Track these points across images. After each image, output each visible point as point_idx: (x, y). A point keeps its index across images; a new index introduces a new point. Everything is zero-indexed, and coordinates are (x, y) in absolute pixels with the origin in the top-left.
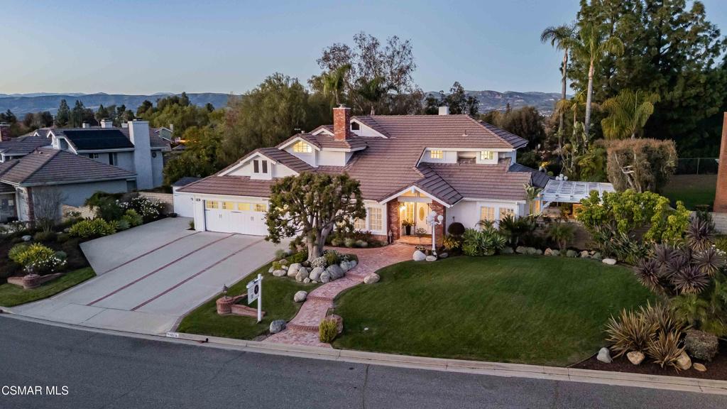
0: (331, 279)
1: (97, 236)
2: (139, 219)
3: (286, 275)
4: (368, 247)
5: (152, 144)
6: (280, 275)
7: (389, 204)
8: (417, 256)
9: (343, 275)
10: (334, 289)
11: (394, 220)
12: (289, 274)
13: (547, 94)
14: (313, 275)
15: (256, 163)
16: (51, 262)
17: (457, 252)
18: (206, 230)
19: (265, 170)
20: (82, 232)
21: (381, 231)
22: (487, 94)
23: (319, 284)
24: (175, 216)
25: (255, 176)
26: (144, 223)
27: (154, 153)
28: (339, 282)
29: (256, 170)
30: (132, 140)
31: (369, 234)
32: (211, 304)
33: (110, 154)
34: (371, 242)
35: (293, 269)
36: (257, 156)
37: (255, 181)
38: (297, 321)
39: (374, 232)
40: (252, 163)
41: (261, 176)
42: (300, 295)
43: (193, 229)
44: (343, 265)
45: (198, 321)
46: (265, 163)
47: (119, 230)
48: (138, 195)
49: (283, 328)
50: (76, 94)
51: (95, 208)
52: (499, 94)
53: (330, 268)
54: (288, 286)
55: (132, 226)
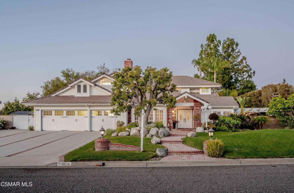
3: (129, 135)
6: (125, 135)
8: (200, 129)
11: (171, 117)
12: (131, 134)
15: (79, 87)
18: (42, 130)
19: (85, 91)
25: (78, 95)
29: (79, 91)
36: (81, 82)
37: (78, 98)
40: (76, 87)
41: (82, 94)
46: (85, 87)
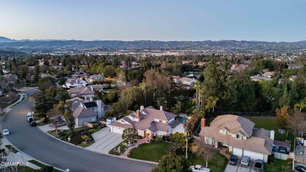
0: (131, 146)
1: (94, 132)
2: (100, 128)
3: (124, 145)
4: (140, 139)
5: (102, 105)
7: (144, 131)
8: (147, 142)
9: (133, 145)
10: (131, 148)
11: (145, 134)
13: (259, 42)
14: (128, 145)
15: (122, 120)
16: (88, 140)
17: (154, 141)
18: (113, 132)
19: (124, 122)
20: (91, 132)
21: (143, 136)
22: (232, 41)
23: (129, 147)
24: (107, 127)
25: (122, 123)
26: (102, 129)
27: (102, 107)
28: (132, 147)
29: (122, 122)
30: (97, 105)
31: (141, 136)
32: (113, 149)
33: (93, 108)
34: (141, 137)
35: (126, 144)
37: (122, 124)
38: (124, 153)
39: (142, 135)
42: (126, 149)
43: (110, 131)
44: (134, 144)
45: (111, 152)
46: (124, 121)
47: (97, 131)
48: (99, 122)
49: (123, 154)
50: (64, 40)
51: (92, 124)
52: (237, 42)
53: (131, 144)
54: (125, 147)
55: (99, 130)
